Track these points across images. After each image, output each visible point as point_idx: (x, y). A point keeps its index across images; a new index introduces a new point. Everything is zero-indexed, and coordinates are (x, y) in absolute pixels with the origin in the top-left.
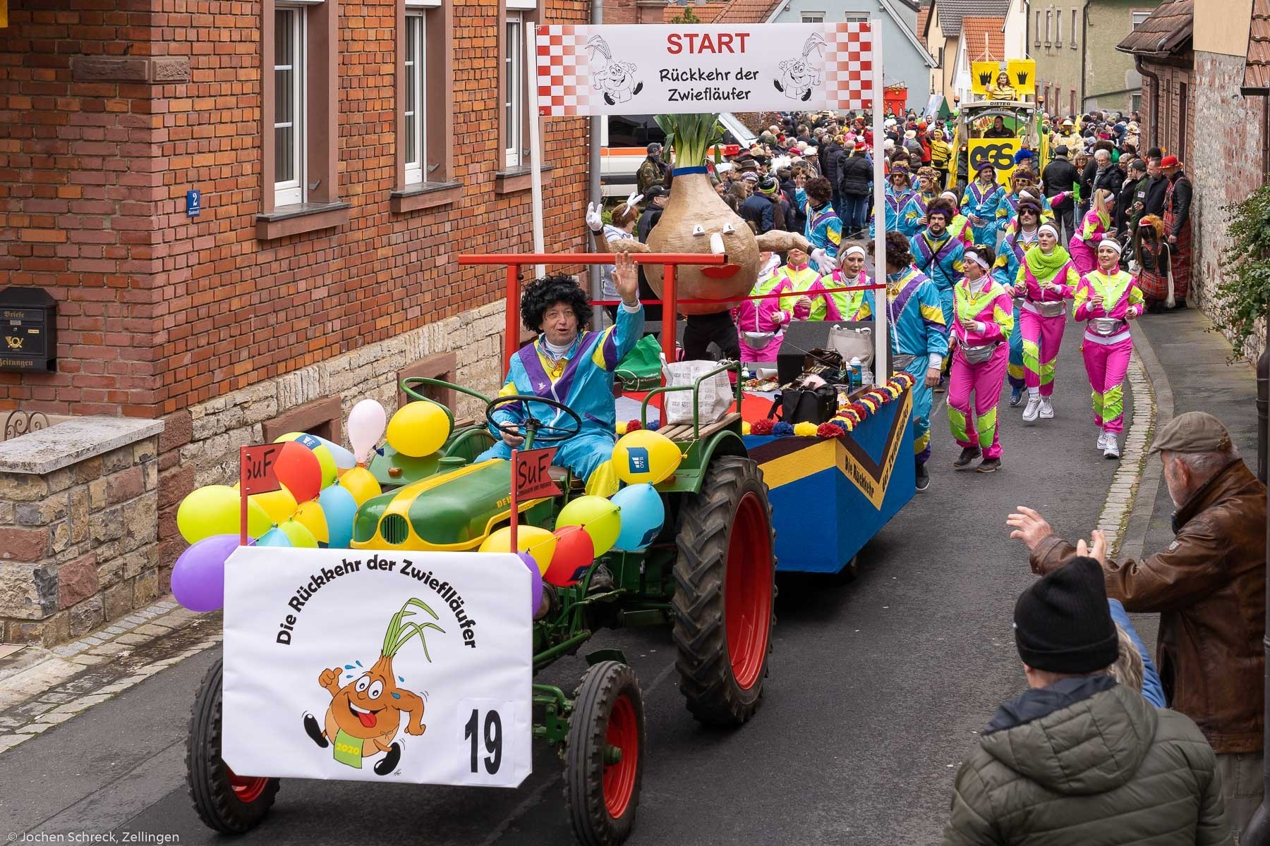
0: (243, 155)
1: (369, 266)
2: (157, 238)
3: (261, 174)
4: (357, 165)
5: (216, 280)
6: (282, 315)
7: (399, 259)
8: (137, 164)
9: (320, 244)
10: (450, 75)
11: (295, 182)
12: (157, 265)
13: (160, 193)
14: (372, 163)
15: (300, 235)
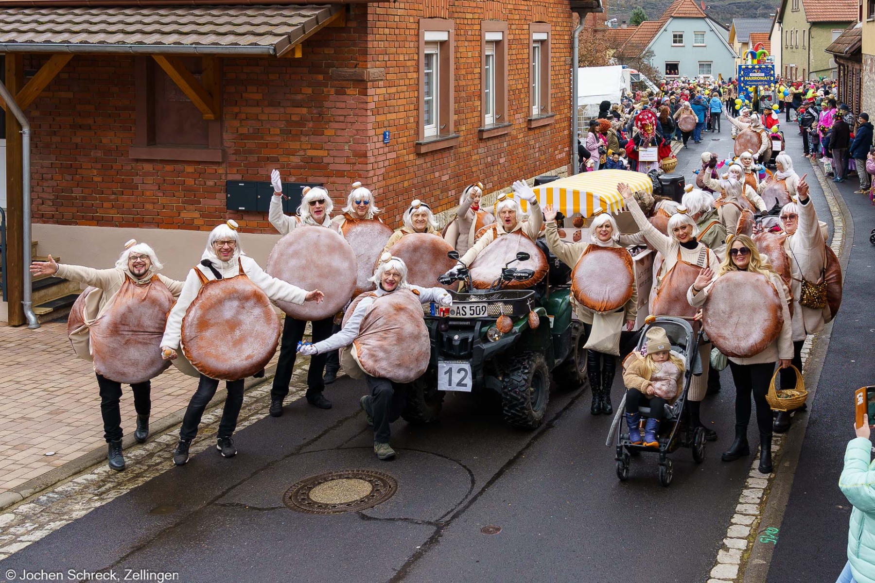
0: (410, 113)
1: (468, 164)
2: (369, 154)
3: (418, 123)
4: (463, 116)
5: (397, 172)
6: (427, 189)
7: (482, 160)
8: (361, 119)
9: (446, 154)
10: (506, 73)
11: (434, 125)
12: (370, 167)
13: (371, 133)
14: (470, 115)
15: (436, 151)
